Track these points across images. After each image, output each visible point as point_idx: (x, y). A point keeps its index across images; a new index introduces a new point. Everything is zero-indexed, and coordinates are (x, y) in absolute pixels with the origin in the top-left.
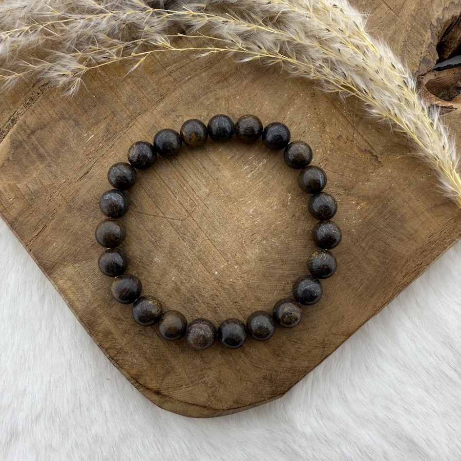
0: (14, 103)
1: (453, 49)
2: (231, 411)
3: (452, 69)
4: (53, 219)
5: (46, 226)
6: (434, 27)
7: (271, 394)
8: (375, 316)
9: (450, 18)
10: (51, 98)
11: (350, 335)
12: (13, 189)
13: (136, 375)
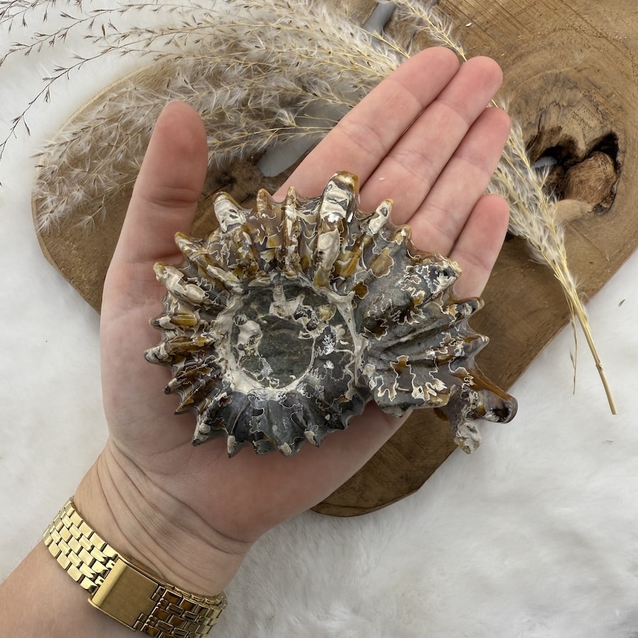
7: (408, 490)
9: (529, 138)
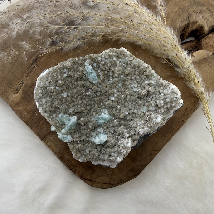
0: (22, 76)
1: (187, 36)
2: (119, 184)
3: (188, 43)
4: (43, 119)
5: (40, 122)
6: (178, 29)
7: (133, 176)
8: (169, 142)
9: (184, 25)
10: (36, 73)
11: (160, 150)
12: (26, 109)
13: (81, 175)
